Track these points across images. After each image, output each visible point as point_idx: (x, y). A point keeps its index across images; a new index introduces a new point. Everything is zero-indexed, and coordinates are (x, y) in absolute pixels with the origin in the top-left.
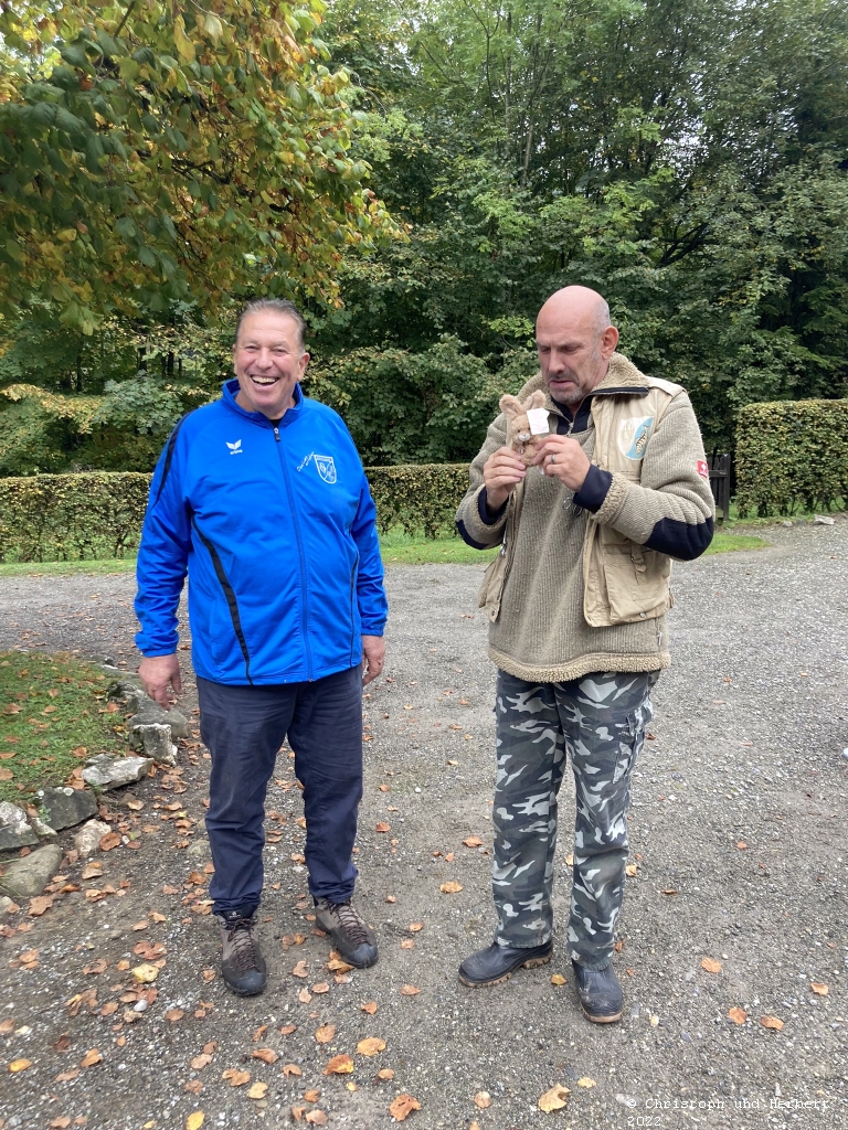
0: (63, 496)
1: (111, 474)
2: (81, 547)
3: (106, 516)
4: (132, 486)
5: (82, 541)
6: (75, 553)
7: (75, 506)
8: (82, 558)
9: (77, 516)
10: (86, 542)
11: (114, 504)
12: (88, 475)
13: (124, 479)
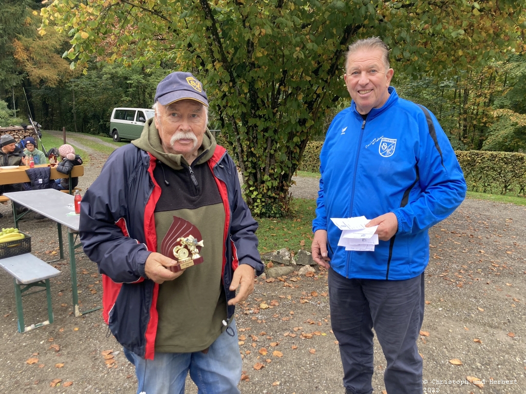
0: (480, 161)
1: (506, 153)
2: (485, 186)
3: (500, 173)
4: (517, 159)
5: (486, 184)
6: (481, 189)
7: (485, 167)
8: (485, 192)
9: (485, 172)
10: (488, 185)
11: (506, 168)
12: (495, 153)
13: (513, 156)
